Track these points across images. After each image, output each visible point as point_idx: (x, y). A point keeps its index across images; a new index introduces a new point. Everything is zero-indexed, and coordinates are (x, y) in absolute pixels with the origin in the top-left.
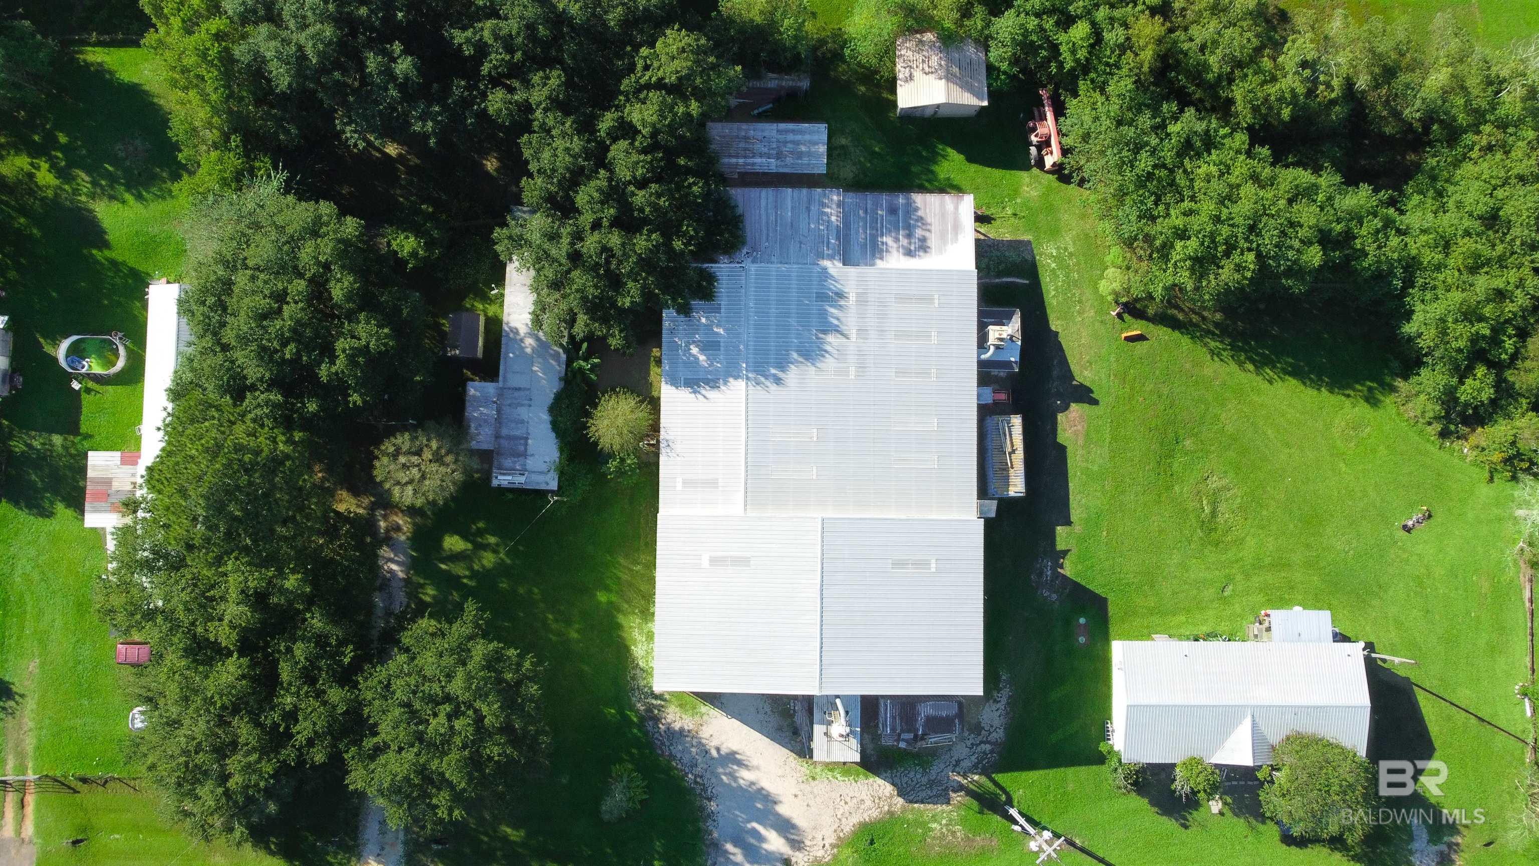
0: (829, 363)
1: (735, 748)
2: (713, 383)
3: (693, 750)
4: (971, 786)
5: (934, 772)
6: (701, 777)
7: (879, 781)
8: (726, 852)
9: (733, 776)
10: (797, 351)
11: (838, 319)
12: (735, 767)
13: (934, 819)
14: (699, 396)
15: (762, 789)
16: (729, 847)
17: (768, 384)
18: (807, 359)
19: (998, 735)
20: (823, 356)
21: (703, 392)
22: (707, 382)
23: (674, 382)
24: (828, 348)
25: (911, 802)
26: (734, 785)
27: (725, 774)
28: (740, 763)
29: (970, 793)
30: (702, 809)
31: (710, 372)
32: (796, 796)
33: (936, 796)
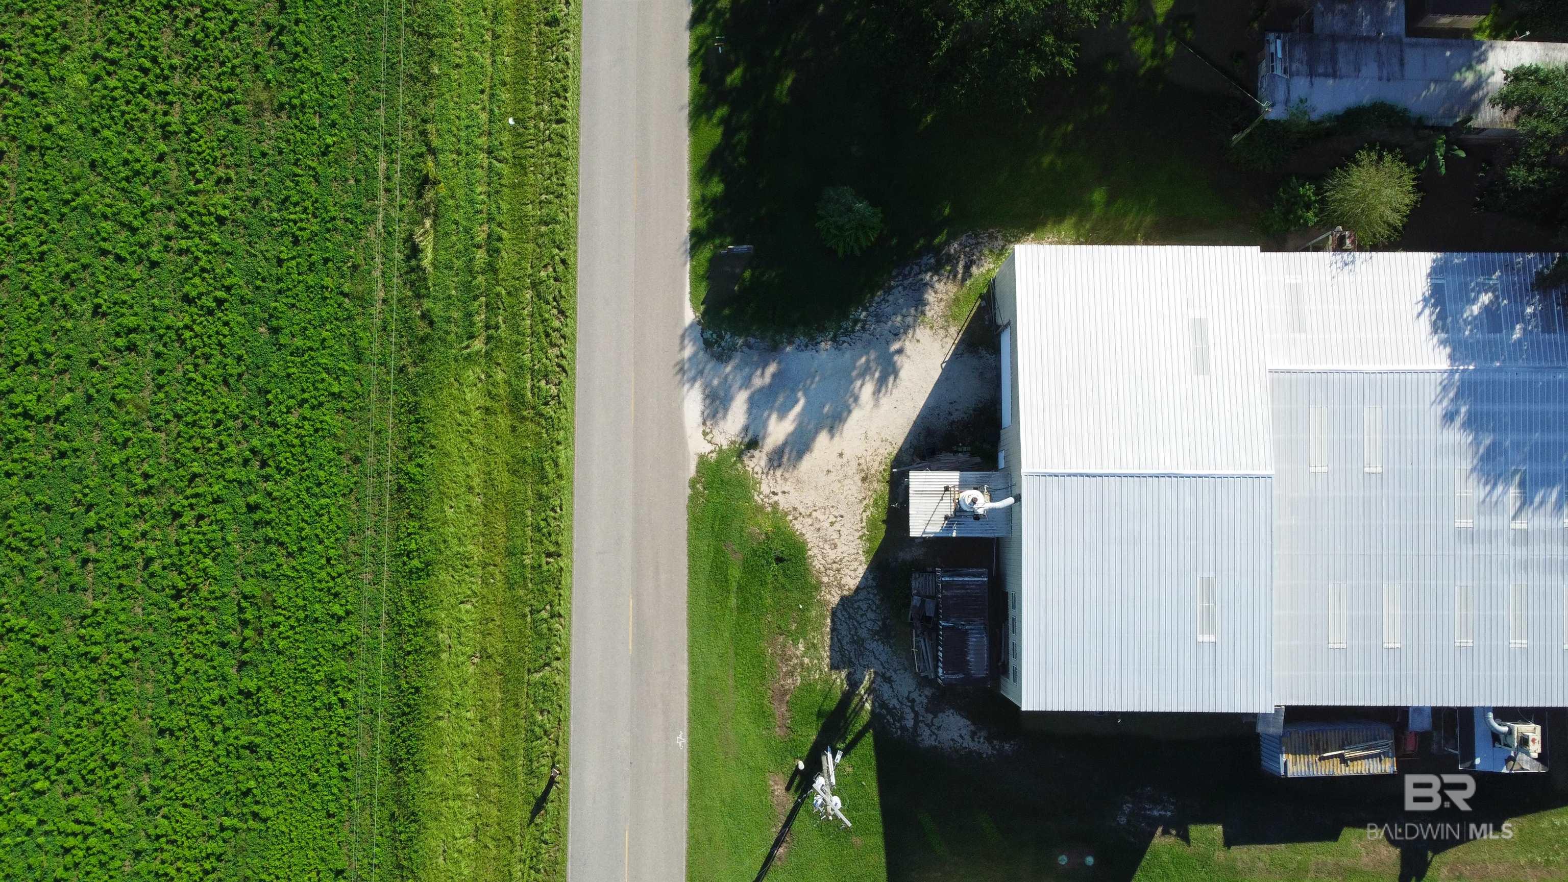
0: (1475, 491)
1: (903, 374)
2: (1441, 324)
3: (899, 318)
4: (856, 699)
5: (873, 645)
6: (863, 328)
7: (861, 570)
8: (765, 366)
9: (865, 371)
10: (1494, 443)
11: (1542, 503)
12: (877, 375)
13: (811, 647)
14: (1420, 306)
15: (850, 412)
16: (772, 369)
17: (1445, 403)
18: (1482, 459)
19: (927, 739)
20: (1486, 483)
21: (1427, 312)
22: (1442, 316)
23: (1436, 272)
24: (1500, 488)
25: (834, 613)
26: (854, 373)
27: (868, 361)
28: (882, 382)
29: (847, 697)
30: (822, 330)
31: (1455, 321)
32: (841, 455)
33: (842, 650)
